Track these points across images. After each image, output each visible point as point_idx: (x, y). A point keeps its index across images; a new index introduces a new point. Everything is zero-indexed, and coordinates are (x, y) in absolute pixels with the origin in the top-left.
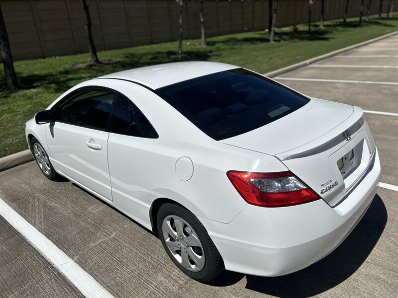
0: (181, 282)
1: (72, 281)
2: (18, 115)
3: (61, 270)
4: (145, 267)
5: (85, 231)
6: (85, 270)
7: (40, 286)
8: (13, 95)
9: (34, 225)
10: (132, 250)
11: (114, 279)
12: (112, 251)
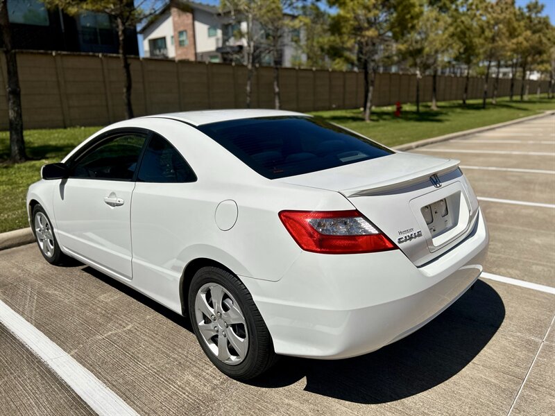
0: (215, 382)
1: (63, 378)
2: (21, 187)
3: (50, 365)
4: (168, 363)
5: (91, 322)
6: (84, 365)
7: (19, 383)
8: (16, 165)
9: (22, 314)
10: (152, 345)
11: (123, 377)
12: (124, 345)
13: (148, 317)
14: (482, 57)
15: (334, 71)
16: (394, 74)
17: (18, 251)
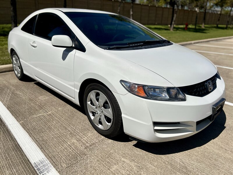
1: (13, 134)
3: (9, 127)
4: (65, 132)
5: (32, 108)
6: (25, 129)
10: (59, 122)
11: (42, 137)
12: (46, 121)
13: (60, 109)
14: (229, 4)
15: (158, 7)
16: (186, 10)
17: (8, 74)
